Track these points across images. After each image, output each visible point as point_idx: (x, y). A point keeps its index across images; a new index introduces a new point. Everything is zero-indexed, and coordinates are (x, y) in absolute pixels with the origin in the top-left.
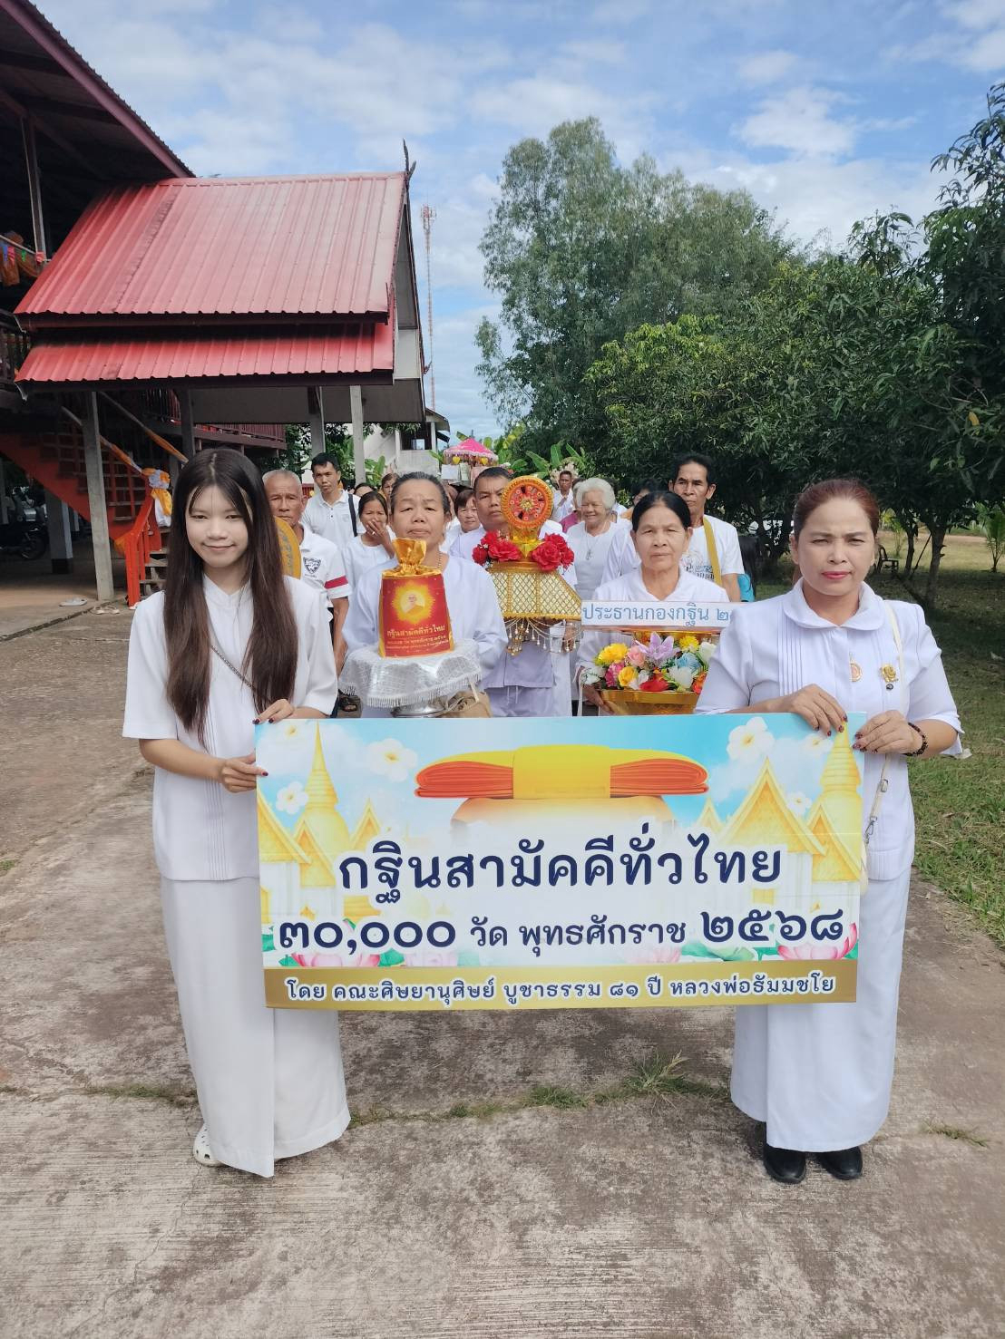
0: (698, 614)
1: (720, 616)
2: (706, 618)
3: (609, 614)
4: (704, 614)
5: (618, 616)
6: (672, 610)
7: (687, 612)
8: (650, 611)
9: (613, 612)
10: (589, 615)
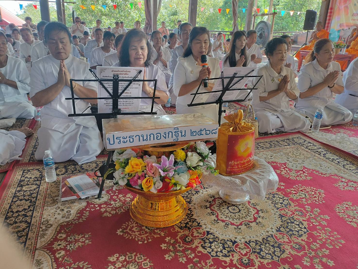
0: (180, 134)
1: (192, 133)
2: (185, 135)
3: (125, 140)
4: (183, 134)
5: (131, 140)
6: (165, 133)
7: (174, 134)
8: (152, 136)
9: (128, 139)
10: (112, 142)
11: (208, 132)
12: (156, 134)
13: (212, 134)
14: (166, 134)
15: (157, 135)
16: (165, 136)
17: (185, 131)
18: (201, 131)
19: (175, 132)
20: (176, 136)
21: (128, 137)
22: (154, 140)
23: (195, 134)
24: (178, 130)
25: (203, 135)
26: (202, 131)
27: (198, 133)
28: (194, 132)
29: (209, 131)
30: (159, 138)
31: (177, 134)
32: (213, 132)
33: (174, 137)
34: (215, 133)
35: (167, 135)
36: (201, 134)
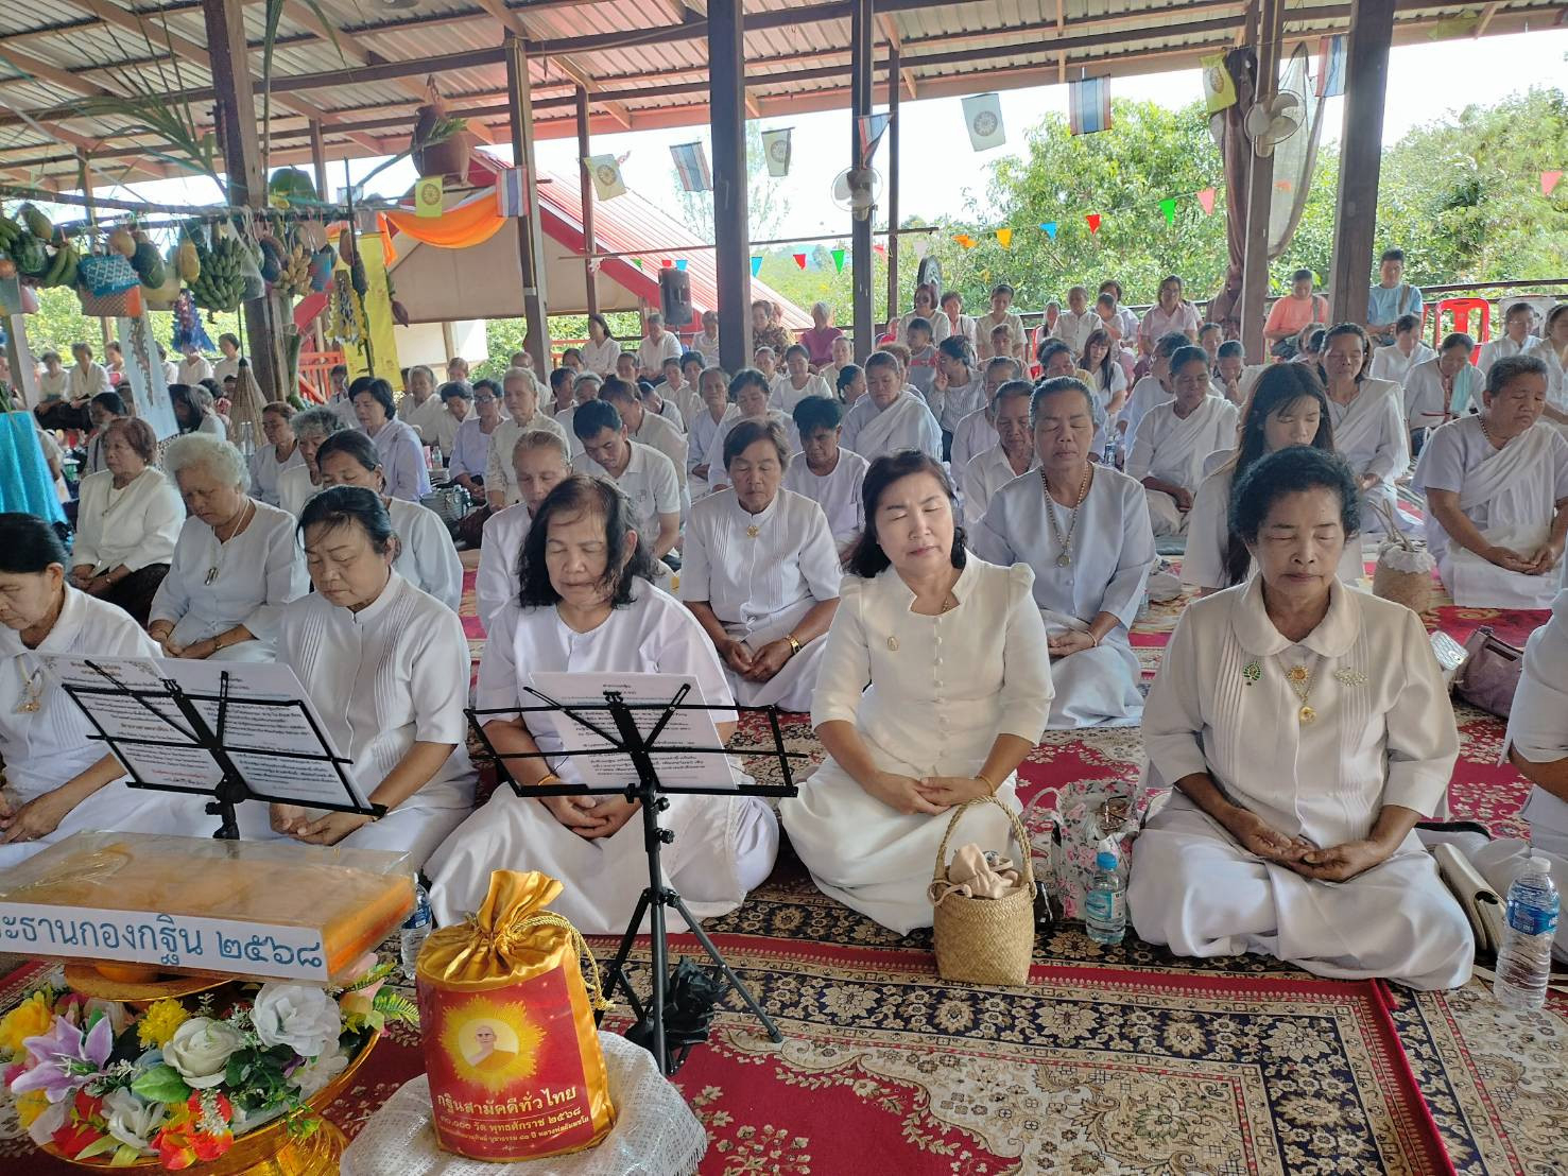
0: (181, 941)
4: (193, 943)
11: (286, 956)
12: (102, 927)
13: (303, 963)
14: (132, 933)
15: (105, 929)
16: (129, 937)
17: (198, 932)
18: (254, 943)
19: (162, 931)
20: (168, 944)
21: (18, 921)
22: (97, 944)
23: (235, 952)
24: (171, 926)
25: (266, 960)
26: (258, 943)
27: (246, 948)
28: (233, 943)
29: (289, 949)
30: (112, 942)
31: (171, 939)
32: (305, 955)
33: (164, 950)
34: (312, 963)
35: (137, 935)
36: (258, 958)
